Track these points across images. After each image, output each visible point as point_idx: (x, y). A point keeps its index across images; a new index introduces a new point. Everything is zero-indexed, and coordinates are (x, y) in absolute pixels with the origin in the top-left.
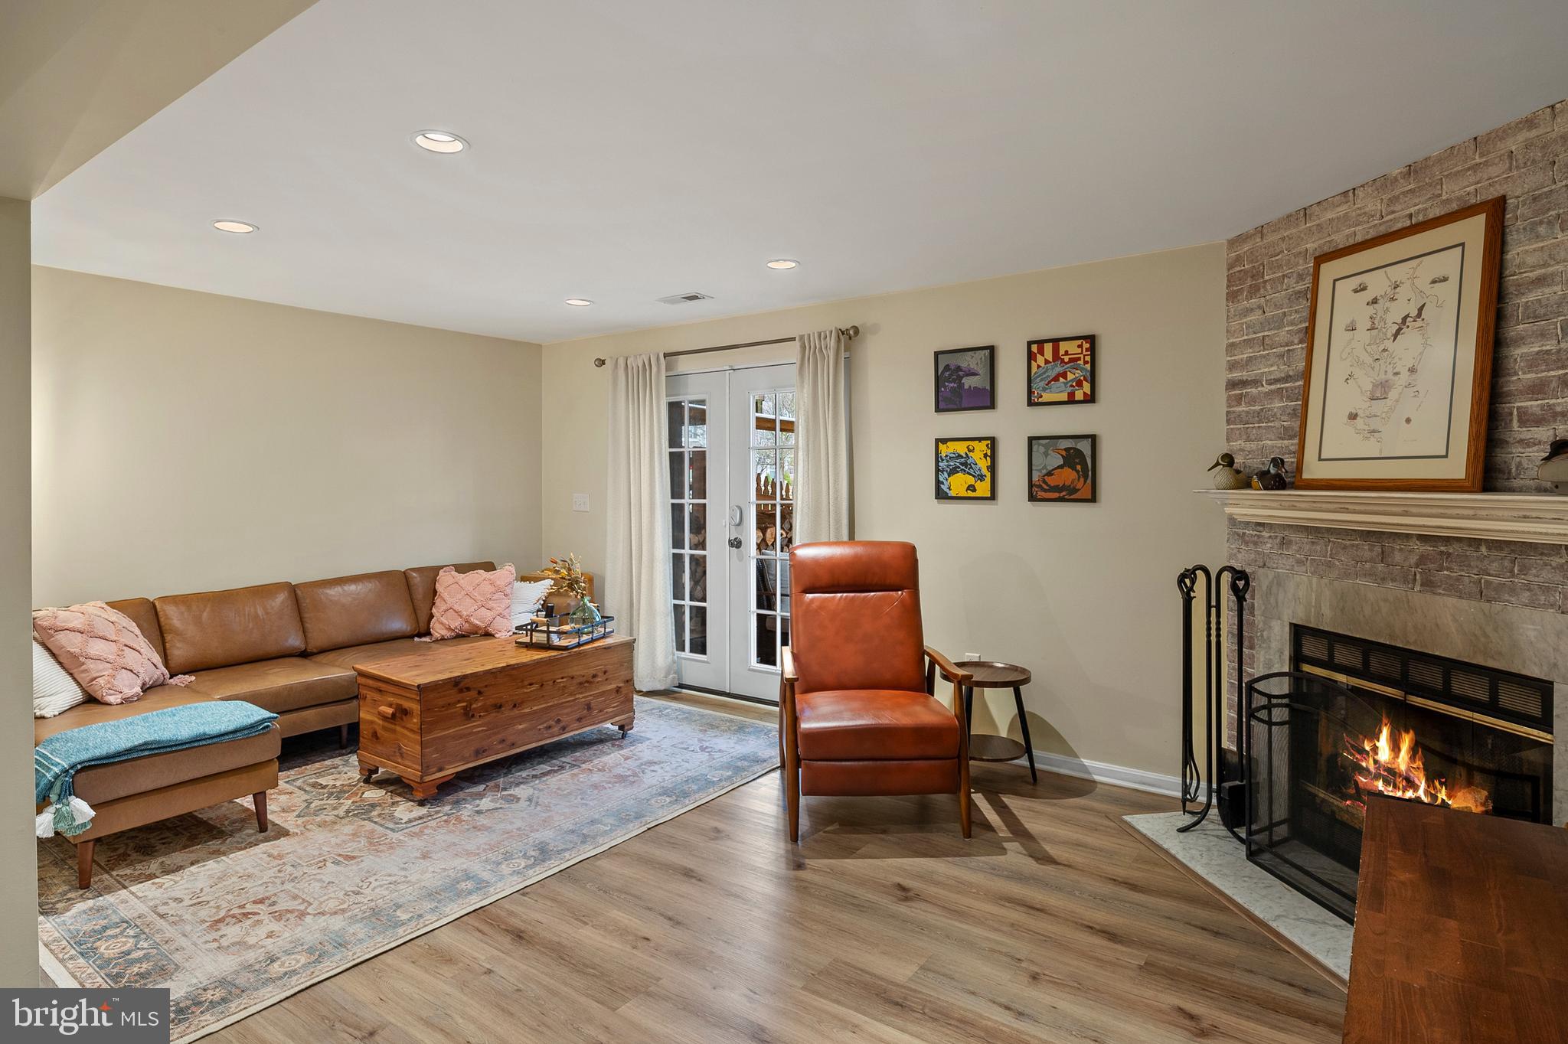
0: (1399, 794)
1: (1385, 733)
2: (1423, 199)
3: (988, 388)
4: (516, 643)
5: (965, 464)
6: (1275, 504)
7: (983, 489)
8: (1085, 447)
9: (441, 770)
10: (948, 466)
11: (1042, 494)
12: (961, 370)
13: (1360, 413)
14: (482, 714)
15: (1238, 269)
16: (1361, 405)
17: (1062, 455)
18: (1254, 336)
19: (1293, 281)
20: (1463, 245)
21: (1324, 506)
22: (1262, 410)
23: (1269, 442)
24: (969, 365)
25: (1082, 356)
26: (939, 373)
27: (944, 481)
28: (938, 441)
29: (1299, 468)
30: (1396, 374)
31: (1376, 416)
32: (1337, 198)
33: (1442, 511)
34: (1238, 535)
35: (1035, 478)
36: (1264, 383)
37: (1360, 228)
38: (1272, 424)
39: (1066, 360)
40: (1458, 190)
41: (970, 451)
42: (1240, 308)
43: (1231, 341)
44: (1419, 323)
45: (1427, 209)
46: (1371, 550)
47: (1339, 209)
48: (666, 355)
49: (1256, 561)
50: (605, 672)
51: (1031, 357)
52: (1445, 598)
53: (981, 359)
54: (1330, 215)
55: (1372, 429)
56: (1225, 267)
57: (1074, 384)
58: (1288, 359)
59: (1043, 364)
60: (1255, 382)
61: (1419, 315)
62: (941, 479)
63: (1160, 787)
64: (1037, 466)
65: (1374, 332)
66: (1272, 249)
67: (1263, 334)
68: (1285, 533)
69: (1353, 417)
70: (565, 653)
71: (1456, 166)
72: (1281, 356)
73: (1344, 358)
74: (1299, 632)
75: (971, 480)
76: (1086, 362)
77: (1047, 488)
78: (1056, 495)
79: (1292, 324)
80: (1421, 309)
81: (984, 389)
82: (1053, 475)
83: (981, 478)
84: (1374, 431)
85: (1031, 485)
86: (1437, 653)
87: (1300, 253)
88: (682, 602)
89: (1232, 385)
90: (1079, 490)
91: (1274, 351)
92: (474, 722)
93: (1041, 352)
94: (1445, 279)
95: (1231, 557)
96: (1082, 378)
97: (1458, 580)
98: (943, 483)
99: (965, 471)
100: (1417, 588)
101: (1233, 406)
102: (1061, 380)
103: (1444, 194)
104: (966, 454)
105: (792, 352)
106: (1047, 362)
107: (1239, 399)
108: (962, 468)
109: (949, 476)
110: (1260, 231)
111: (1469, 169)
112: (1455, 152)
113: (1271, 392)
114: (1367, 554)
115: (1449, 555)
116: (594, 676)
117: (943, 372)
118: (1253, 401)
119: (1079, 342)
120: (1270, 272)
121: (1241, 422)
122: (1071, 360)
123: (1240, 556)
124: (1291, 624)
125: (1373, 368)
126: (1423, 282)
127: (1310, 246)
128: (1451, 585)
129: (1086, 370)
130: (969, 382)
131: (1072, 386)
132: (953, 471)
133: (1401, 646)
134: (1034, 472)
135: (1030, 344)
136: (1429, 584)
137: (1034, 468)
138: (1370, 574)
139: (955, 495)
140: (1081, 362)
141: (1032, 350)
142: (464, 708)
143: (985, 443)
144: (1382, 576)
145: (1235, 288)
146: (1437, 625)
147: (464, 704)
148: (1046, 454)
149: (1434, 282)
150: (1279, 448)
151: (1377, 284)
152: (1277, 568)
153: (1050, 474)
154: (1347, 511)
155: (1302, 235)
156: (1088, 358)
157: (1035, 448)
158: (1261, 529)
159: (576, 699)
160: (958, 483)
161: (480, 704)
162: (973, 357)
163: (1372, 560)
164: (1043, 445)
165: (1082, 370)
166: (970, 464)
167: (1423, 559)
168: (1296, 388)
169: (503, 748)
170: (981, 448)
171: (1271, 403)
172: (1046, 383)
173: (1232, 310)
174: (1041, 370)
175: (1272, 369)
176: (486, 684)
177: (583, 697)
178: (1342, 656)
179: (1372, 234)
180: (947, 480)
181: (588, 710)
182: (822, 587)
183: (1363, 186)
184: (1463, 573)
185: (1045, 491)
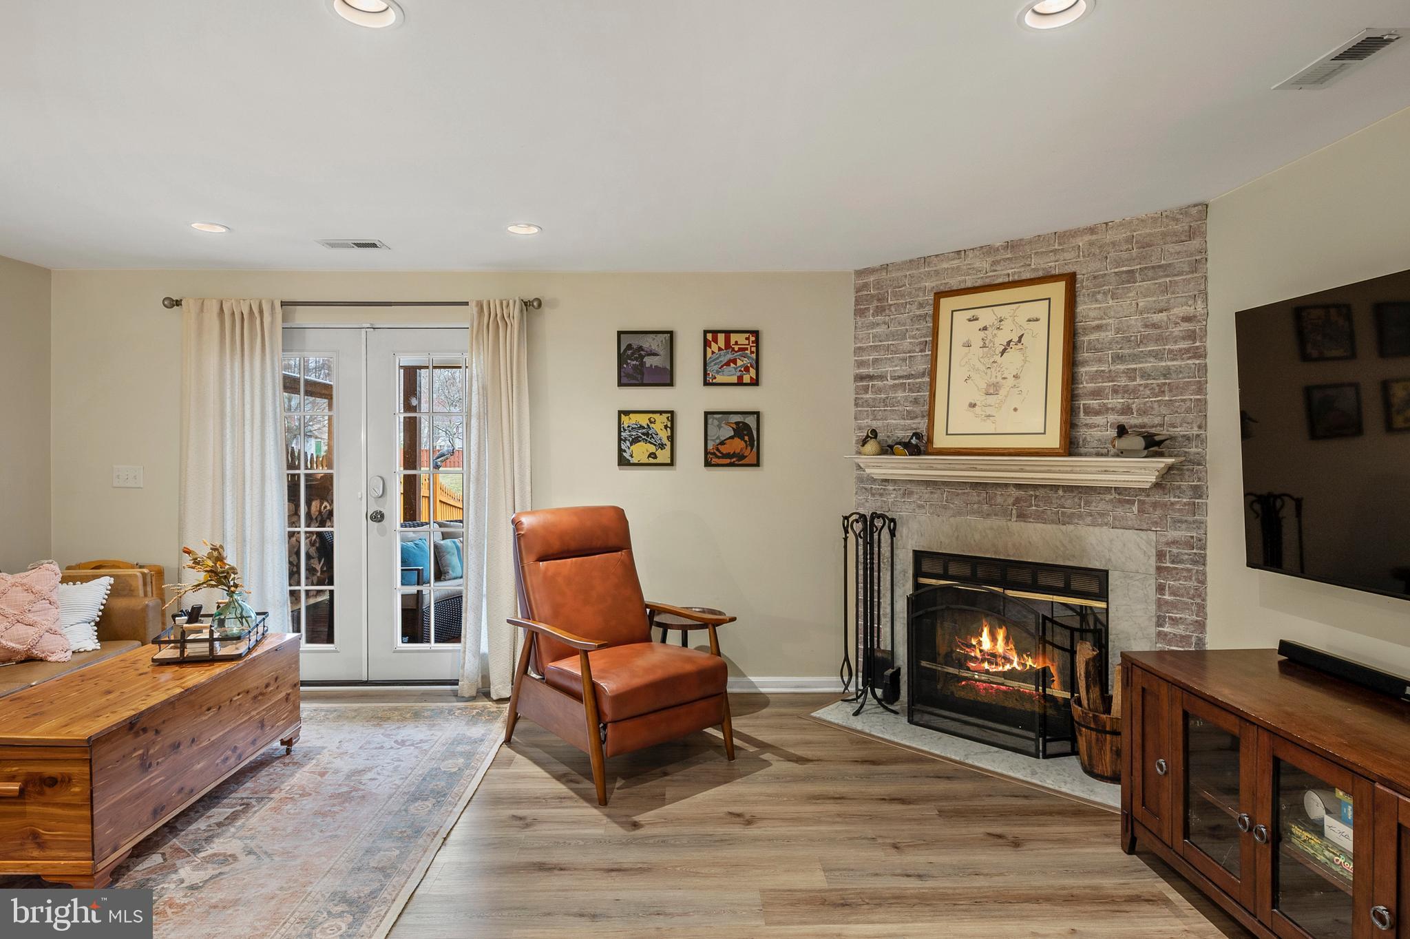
0: (1000, 669)
1: (986, 631)
2: (1018, 265)
3: (669, 367)
4: (153, 660)
5: (647, 434)
6: (916, 466)
7: (663, 456)
8: (751, 421)
9: (115, 850)
10: (630, 436)
11: (715, 461)
12: (643, 350)
13: (978, 403)
14: (159, 760)
15: (866, 293)
16: (979, 398)
17: (733, 428)
18: (880, 343)
19: (914, 307)
20: (1049, 299)
21: (957, 467)
22: (887, 398)
23: (893, 421)
24: (650, 346)
25: (749, 347)
26: (622, 352)
27: (627, 450)
28: (620, 413)
29: (930, 440)
30: (1004, 378)
31: (991, 406)
32: (951, 254)
33: (1049, 468)
34: (866, 489)
35: (710, 447)
36: (889, 378)
37: (970, 277)
38: (896, 408)
39: (736, 349)
40: (1040, 264)
41: (651, 422)
42: (866, 322)
43: (858, 345)
44: (1020, 346)
45: (1020, 272)
46: (978, 496)
47: (953, 262)
48: (283, 304)
49: (882, 508)
50: (276, 679)
51: (706, 344)
52: (1035, 524)
53: (662, 341)
54: (945, 265)
55: (988, 414)
56: (853, 291)
57: (742, 369)
58: (910, 362)
59: (716, 351)
60: (882, 377)
61: (1020, 341)
62: (623, 447)
63: (809, 687)
64: (711, 436)
65: (985, 349)
66: (895, 282)
67: (887, 343)
68: (907, 486)
69: (973, 405)
70: (241, 663)
71: (1042, 247)
72: (904, 360)
73: (963, 364)
74: (919, 556)
75: (652, 449)
76: (752, 352)
77: (720, 455)
78: (728, 461)
79: (913, 337)
80: (1021, 337)
81: (665, 369)
82: (725, 444)
83: (662, 446)
84: (989, 416)
85: (706, 452)
86: (1030, 560)
87: (920, 288)
88: (297, 588)
89: (859, 378)
90: (746, 456)
91: (898, 355)
92: (152, 772)
93: (715, 340)
94: (1037, 320)
95: (859, 505)
96: (749, 365)
97: (1043, 512)
98: (625, 451)
99: (646, 440)
100: (1014, 519)
101: (861, 394)
102: (732, 365)
103: (1033, 264)
104: (648, 425)
105: (464, 317)
106: (720, 349)
107: (866, 389)
108: (644, 437)
109: (631, 445)
110: (885, 267)
111: (1051, 251)
112: (1041, 239)
113: (894, 386)
114: (976, 499)
115: (1036, 497)
116: (267, 686)
117: (625, 350)
118: (880, 391)
119: (747, 335)
120: (893, 298)
121: (868, 406)
122: (740, 350)
123: (867, 505)
124: (914, 551)
125: (986, 373)
126: (1022, 320)
127: (928, 284)
128: (1039, 516)
129: (753, 359)
130: (649, 361)
131: (740, 371)
132: (635, 441)
133: (1003, 558)
134: (708, 441)
135: (706, 332)
136: (1022, 516)
137: (709, 438)
138: (979, 513)
139: (637, 462)
140: (748, 352)
141: (710, 337)
142: (142, 757)
143: (665, 415)
144: (987, 513)
145: (862, 307)
146: (1030, 543)
147: (140, 752)
148: (719, 427)
149: (1029, 320)
150: (902, 425)
151: (986, 317)
152: (900, 512)
153: (722, 443)
154: (976, 469)
155: (922, 276)
156: (754, 349)
157: (710, 421)
158: (887, 484)
159: (251, 718)
160: (640, 451)
161: (157, 748)
162: (654, 339)
163: (979, 502)
164: (716, 419)
165: (749, 358)
166: (651, 435)
167: (1017, 500)
168: (917, 384)
169: (182, 798)
170: (662, 420)
171: (895, 393)
172: (720, 366)
173: (860, 323)
174: (715, 356)
175: (896, 368)
176: (163, 719)
177: (257, 714)
178: (953, 569)
179: (979, 283)
180: (629, 448)
181: (262, 729)
182: (553, 555)
183: (973, 249)
184: (1046, 508)
185: (719, 457)
